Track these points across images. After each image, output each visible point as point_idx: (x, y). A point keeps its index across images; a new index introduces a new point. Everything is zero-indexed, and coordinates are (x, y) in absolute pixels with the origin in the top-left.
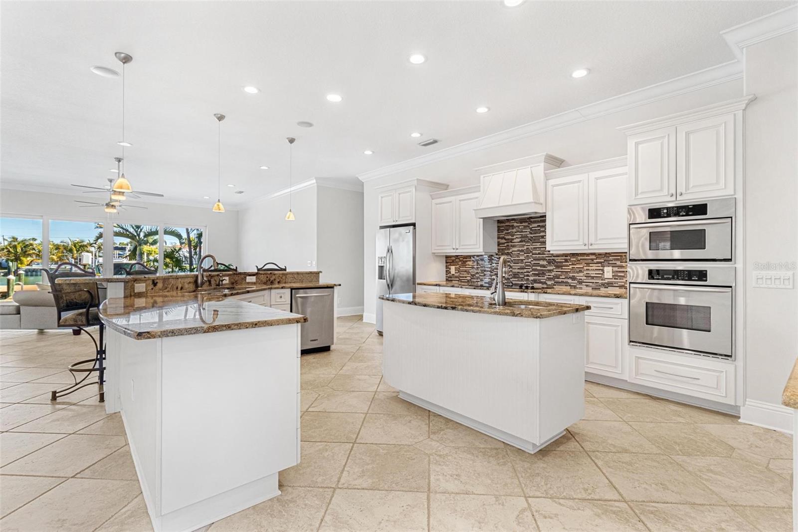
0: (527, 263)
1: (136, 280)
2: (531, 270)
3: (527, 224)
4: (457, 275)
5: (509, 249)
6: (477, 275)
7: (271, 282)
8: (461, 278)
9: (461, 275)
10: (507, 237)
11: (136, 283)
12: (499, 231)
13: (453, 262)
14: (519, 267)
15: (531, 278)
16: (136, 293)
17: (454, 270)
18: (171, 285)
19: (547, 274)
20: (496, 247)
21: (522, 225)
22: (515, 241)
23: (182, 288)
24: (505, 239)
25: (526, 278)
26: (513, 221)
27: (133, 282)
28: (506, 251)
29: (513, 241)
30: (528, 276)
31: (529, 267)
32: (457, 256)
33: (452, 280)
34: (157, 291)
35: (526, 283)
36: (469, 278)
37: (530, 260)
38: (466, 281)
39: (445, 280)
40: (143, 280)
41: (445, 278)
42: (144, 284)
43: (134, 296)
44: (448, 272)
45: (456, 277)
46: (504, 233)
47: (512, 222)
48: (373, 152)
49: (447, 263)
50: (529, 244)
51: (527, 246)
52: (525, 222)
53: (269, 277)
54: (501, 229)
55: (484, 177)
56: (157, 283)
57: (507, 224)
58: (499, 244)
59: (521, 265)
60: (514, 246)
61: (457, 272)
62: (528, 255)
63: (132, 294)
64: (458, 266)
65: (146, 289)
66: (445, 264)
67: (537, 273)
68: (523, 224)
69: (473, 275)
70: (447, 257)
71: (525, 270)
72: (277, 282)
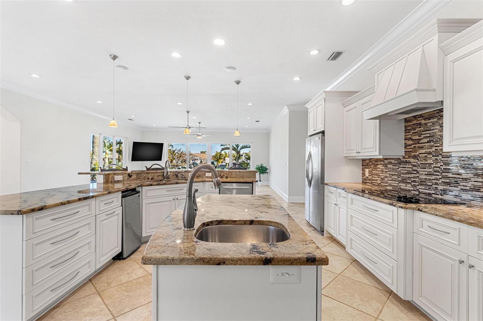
0: (435, 169)
1: (115, 174)
2: (440, 177)
3: (436, 120)
4: (370, 177)
5: (416, 151)
6: (386, 179)
7: (221, 177)
8: (373, 181)
9: (373, 178)
10: (414, 138)
11: (116, 175)
12: (407, 131)
13: (367, 165)
14: (426, 173)
15: (441, 187)
16: (115, 181)
17: (368, 173)
18: (143, 177)
19: (461, 184)
20: (403, 150)
21: (430, 121)
22: (422, 141)
23: (152, 179)
24: (412, 140)
25: (434, 186)
26: (421, 118)
27: (113, 175)
28: (413, 154)
29: (420, 142)
30: (436, 184)
31: (438, 174)
32: (370, 159)
33: (366, 183)
34: (132, 180)
35: (434, 192)
36: (379, 182)
37: (439, 165)
38: (377, 184)
39: (361, 182)
40: (120, 174)
41: (361, 180)
42: (122, 176)
43: (114, 182)
44: (363, 174)
45: (370, 180)
46: (411, 133)
47: (419, 119)
48: (301, 78)
49: (363, 165)
50: (438, 145)
51: (436, 147)
52: (433, 118)
53: (220, 173)
54: (408, 128)
55: (378, 75)
56: (132, 175)
57: (415, 122)
58: (406, 146)
59: (429, 170)
60: (422, 148)
61: (370, 175)
62: (436, 158)
63: (113, 181)
64: (371, 169)
65: (123, 179)
66: (361, 167)
67: (448, 181)
68: (432, 120)
69: (382, 179)
70: (363, 160)
71: (434, 177)
72: (225, 177)
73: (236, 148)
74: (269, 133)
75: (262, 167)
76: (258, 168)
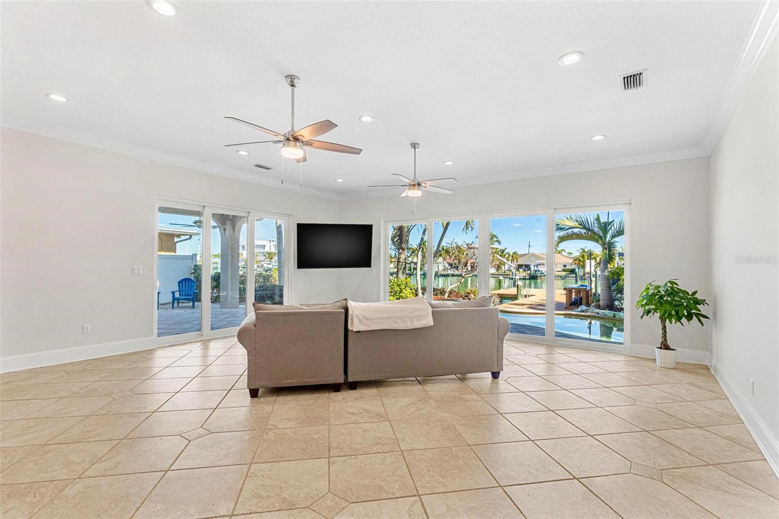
73: (601, 234)
74: (709, 157)
75: (673, 292)
76: (654, 295)
